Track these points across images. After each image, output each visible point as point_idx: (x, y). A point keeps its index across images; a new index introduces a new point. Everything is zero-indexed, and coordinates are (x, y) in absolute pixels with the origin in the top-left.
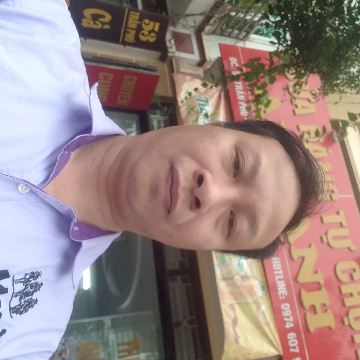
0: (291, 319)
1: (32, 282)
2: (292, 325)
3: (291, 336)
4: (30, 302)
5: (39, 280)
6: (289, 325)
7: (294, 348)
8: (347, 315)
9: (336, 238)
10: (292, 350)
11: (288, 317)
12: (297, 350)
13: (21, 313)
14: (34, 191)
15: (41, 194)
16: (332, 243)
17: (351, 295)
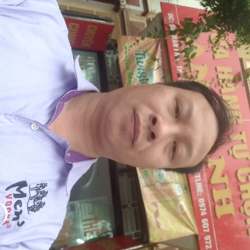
0: (205, 209)
1: (41, 190)
2: (205, 213)
3: (205, 221)
4: (41, 204)
5: (46, 189)
6: (203, 213)
7: (206, 229)
8: (243, 205)
9: (238, 151)
10: (205, 230)
11: (203, 208)
12: (208, 231)
13: (35, 211)
14: (41, 129)
15: (46, 131)
16: (236, 155)
17: (247, 191)
